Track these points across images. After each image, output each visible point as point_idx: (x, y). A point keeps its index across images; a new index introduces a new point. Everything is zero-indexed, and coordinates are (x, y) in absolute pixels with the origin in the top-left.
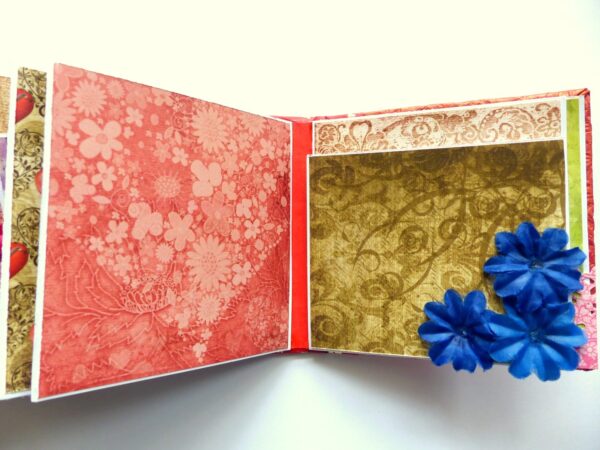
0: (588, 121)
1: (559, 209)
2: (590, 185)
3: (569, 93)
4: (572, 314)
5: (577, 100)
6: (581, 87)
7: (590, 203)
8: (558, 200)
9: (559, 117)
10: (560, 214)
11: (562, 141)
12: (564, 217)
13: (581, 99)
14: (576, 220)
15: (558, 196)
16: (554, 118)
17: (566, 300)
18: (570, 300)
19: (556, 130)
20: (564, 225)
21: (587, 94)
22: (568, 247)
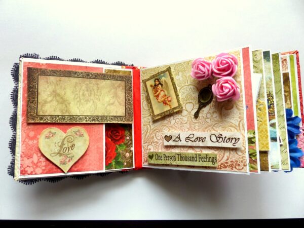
0: (298, 64)
1: (288, 100)
2: (300, 90)
3: (290, 53)
4: (296, 144)
5: (293, 56)
6: (294, 50)
7: (301, 98)
8: (288, 97)
9: (286, 63)
10: (289, 103)
11: (288, 73)
12: (291, 104)
13: (295, 55)
14: (295, 105)
15: (288, 95)
16: (285, 63)
17: (294, 138)
18: (295, 138)
19: (286, 68)
20: (291, 107)
21: (297, 53)
22: (293, 116)
